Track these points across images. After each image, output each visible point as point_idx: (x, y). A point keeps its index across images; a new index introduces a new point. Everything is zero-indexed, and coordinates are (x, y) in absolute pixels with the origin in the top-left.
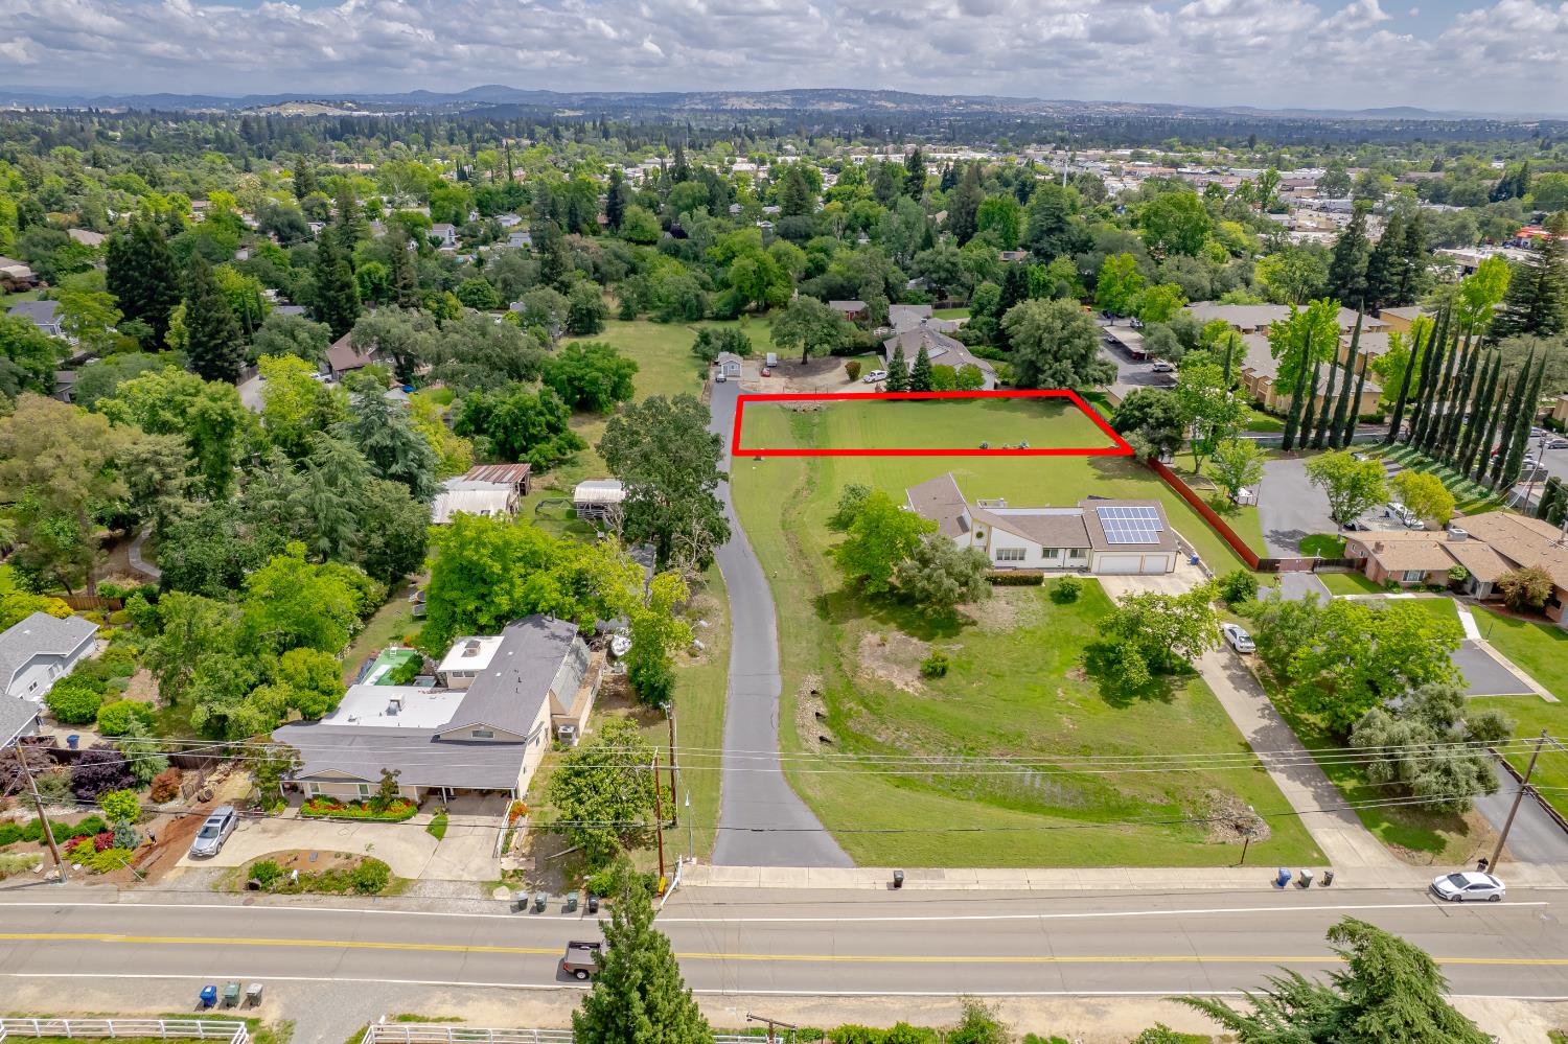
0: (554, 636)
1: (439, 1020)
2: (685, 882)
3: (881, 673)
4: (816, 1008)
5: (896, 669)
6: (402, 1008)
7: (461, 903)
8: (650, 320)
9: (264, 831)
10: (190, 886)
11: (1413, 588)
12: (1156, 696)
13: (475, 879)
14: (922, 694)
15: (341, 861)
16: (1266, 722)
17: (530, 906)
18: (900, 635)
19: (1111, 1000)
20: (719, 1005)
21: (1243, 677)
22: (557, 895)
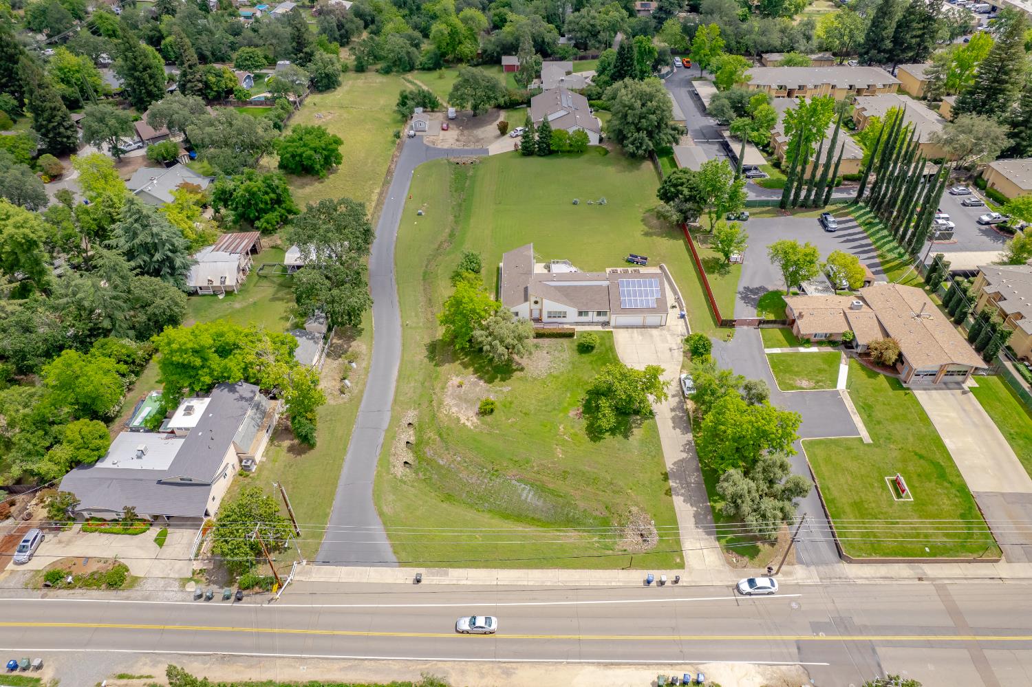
0: (242, 398)
1: (141, 677)
2: (297, 578)
3: (454, 409)
4: (350, 667)
5: (464, 405)
6: (120, 670)
7: (166, 594)
8: (377, 71)
9: (60, 542)
10: (12, 585)
11: (819, 343)
12: (621, 432)
13: (177, 576)
14: (475, 427)
15: (101, 564)
16: (684, 455)
17: (204, 597)
18: (473, 378)
19: (519, 665)
20: (297, 666)
21: (682, 417)
22: (221, 587)
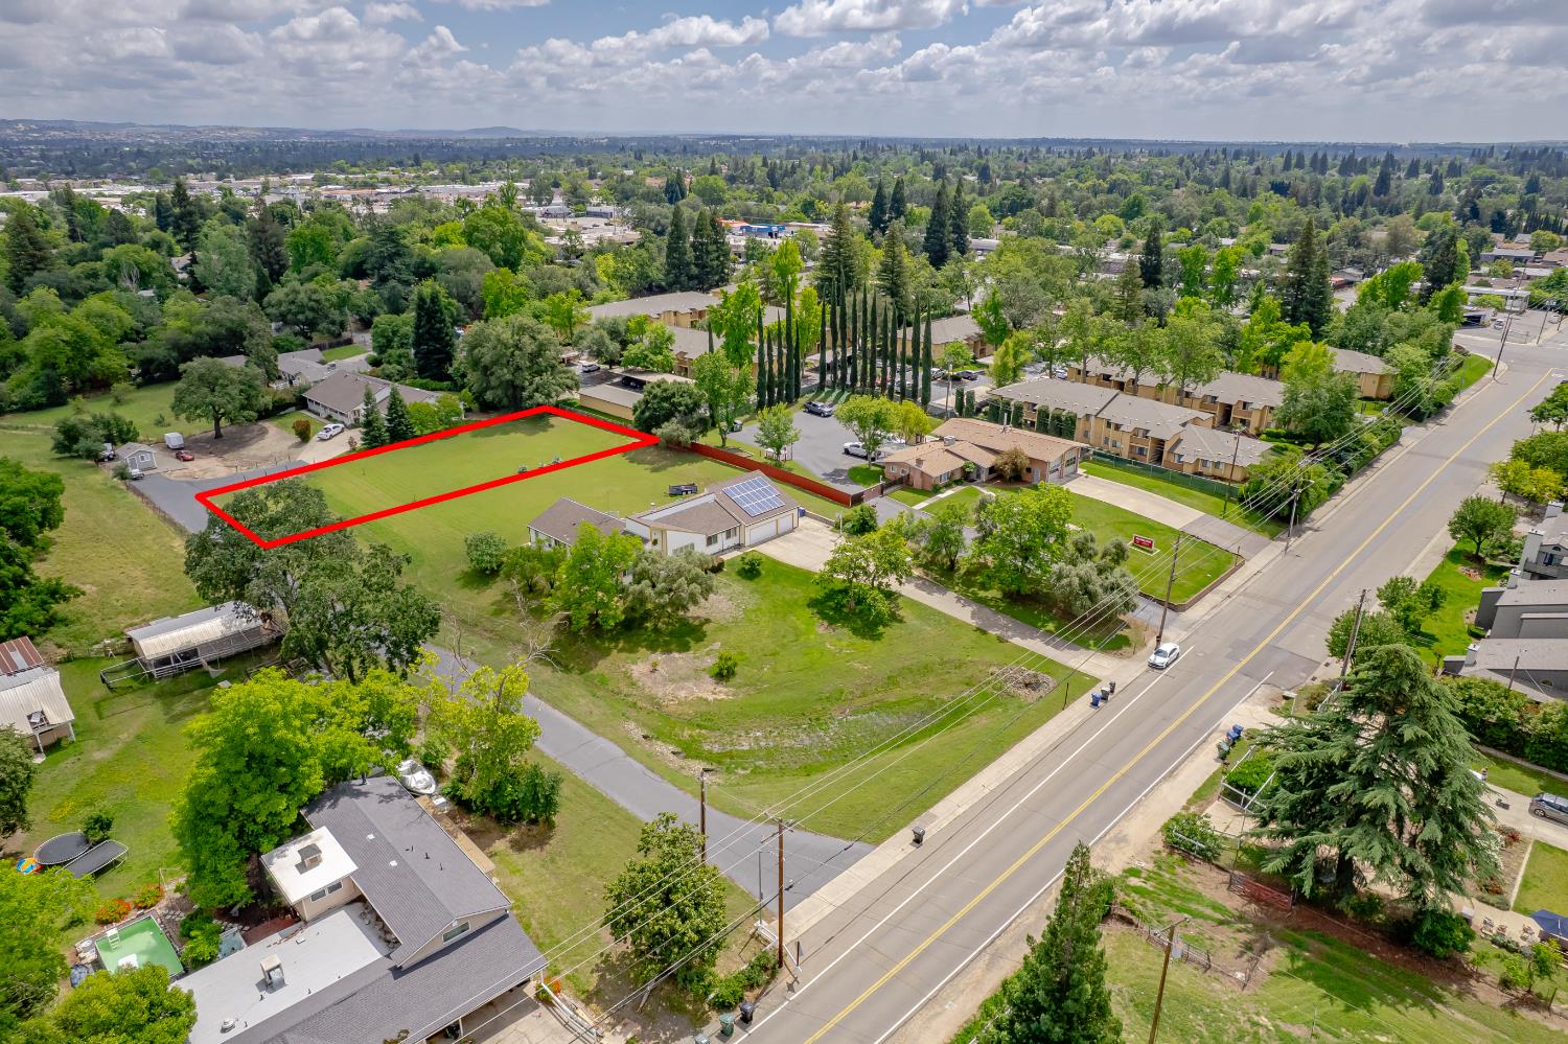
3: (683, 693)
5: (691, 685)
11: (948, 486)
12: (890, 621)
14: (734, 695)
16: (970, 609)
18: (659, 656)
19: (1117, 827)
21: (925, 584)
